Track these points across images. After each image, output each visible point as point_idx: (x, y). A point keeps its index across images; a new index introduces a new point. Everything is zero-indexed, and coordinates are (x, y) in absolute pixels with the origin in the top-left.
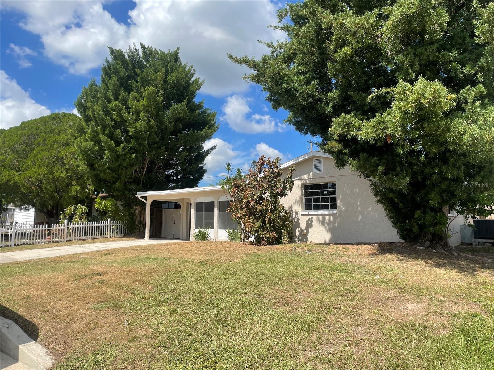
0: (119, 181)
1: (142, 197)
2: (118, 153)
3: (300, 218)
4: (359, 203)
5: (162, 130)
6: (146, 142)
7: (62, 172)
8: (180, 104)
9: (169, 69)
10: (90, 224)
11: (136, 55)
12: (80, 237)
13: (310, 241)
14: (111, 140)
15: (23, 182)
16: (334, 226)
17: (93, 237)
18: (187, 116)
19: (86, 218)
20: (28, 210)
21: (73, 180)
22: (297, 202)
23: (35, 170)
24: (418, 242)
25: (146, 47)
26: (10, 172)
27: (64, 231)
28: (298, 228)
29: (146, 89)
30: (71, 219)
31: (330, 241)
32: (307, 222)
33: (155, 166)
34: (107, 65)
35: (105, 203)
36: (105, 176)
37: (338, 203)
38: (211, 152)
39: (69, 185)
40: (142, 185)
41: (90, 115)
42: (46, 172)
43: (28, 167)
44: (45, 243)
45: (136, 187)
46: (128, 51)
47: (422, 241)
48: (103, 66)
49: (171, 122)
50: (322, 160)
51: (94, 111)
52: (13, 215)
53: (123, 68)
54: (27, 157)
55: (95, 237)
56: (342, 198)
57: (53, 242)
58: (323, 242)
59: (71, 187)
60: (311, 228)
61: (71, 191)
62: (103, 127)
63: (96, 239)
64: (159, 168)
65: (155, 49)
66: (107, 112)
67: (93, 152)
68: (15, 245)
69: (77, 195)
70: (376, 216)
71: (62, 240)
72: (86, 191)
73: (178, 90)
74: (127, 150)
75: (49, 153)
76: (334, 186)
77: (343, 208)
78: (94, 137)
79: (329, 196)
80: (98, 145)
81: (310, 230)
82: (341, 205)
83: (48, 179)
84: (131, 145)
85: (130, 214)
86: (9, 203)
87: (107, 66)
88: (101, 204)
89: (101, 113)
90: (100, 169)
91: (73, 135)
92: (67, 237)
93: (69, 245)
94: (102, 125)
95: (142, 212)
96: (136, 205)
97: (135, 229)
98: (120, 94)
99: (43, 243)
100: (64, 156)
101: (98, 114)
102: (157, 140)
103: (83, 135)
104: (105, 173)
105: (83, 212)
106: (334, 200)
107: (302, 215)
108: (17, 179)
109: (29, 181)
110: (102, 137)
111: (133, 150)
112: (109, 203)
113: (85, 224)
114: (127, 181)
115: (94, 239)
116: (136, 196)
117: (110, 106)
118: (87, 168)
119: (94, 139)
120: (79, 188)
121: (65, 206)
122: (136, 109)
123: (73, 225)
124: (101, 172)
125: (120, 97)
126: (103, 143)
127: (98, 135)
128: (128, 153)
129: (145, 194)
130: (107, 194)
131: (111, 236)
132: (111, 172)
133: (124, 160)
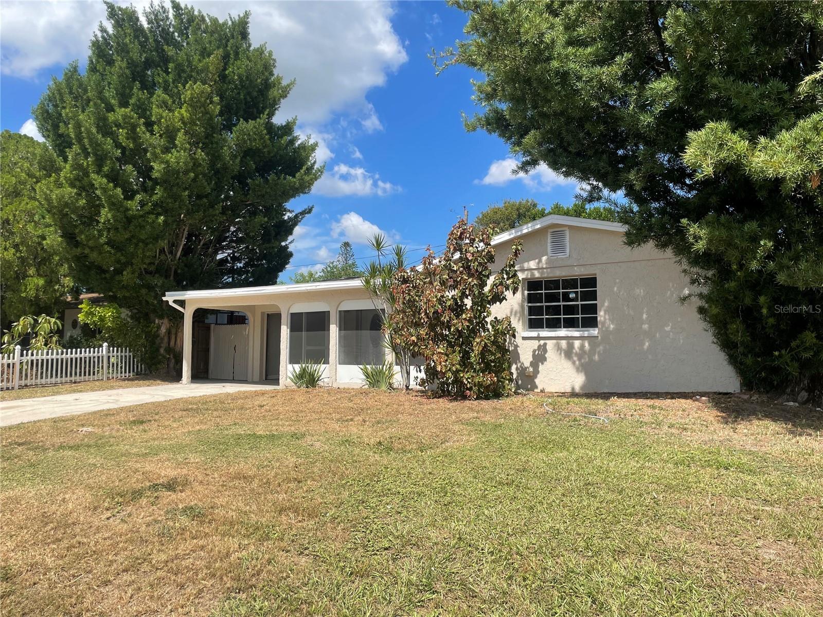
0: (129, 269)
1: (175, 301)
2: (130, 212)
3: (519, 344)
4: (645, 316)
5: (217, 172)
6: (186, 193)
8: (254, 122)
9: (232, 52)
10: (67, 354)
11: (162, 20)
12: (47, 380)
13: (540, 388)
14: (115, 186)
16: (591, 360)
17: (73, 378)
18: (264, 147)
19: (56, 341)
21: (30, 265)
22: (513, 313)
24: (784, 392)
25: (183, 6)
27: (13, 367)
28: (516, 364)
29: (187, 88)
30: (25, 342)
31: (582, 388)
32: (534, 351)
33: (200, 242)
34: (103, 37)
35: (99, 313)
36: (99, 260)
37: (601, 316)
38: (302, 219)
39: (21, 276)
40: (174, 277)
41: (68, 135)
45: (164, 282)
46: (148, 10)
47: (792, 391)
48: (94, 39)
49: (235, 157)
50: (567, 233)
51: (78, 126)
53: (136, 43)
55: (78, 378)
56: (608, 307)
58: (569, 390)
59: (24, 279)
60: (542, 364)
61: (26, 288)
62: (97, 160)
63: (79, 382)
64: (206, 246)
65: (200, 12)
66: (105, 128)
67: (75, 210)
69: (37, 297)
70: (682, 341)
71: (10, 385)
72: (57, 287)
73: (249, 93)
74: (147, 208)
76: (591, 282)
77: (612, 326)
78: (77, 178)
79: (579, 303)
80: (86, 196)
81: (541, 368)
82: (607, 321)
84: (155, 198)
85: (148, 334)
87: (101, 39)
88: (92, 314)
89: (94, 130)
90: (91, 243)
91: (30, 175)
92: (20, 379)
93: (30, 397)
94: (95, 155)
95: (173, 331)
96: (161, 317)
97: (159, 363)
98: (133, 94)
101: (89, 132)
102: (208, 190)
103: (53, 174)
104: (100, 253)
105: (51, 330)
106: (593, 309)
107: (524, 338)
110: (98, 180)
111: (160, 208)
112: (107, 313)
113: (57, 354)
114: (145, 269)
115: (75, 382)
116: (164, 299)
117: (111, 117)
118: (61, 242)
119: (77, 183)
120: (41, 282)
121: (13, 318)
122: (168, 126)
123: (32, 355)
124: (92, 250)
125: (132, 101)
126: (98, 192)
127: (87, 174)
128: (149, 213)
129: (182, 295)
130: (102, 295)
131: (110, 376)
132: (113, 252)
133: (142, 227)
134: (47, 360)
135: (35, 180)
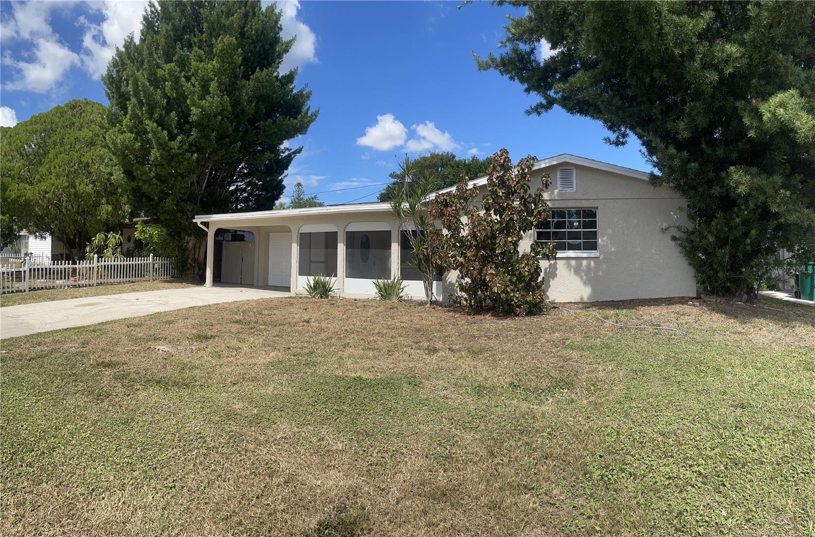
0: (170, 198)
1: (202, 223)
2: (173, 151)
5: (237, 113)
6: (214, 134)
7: (87, 185)
8: (266, 71)
9: (250, 10)
10: (127, 261)
14: (163, 130)
15: (36, 199)
17: (131, 280)
18: (274, 93)
19: (120, 252)
20: (45, 238)
21: (102, 197)
23: (52, 181)
26: (20, 185)
27: (93, 270)
29: (218, 41)
30: (100, 251)
34: (151, 11)
35: (149, 231)
36: (149, 190)
37: (600, 241)
38: (295, 157)
39: (97, 205)
40: (201, 204)
41: (128, 92)
42: (67, 184)
43: (42, 178)
44: (68, 286)
45: (193, 208)
48: (144, 14)
49: (251, 102)
50: (574, 171)
51: (136, 82)
52: (27, 243)
53: (177, 11)
54: (40, 163)
57: (79, 286)
58: (578, 300)
59: (99, 206)
61: (100, 213)
62: (149, 109)
63: (135, 283)
64: (222, 180)
66: (156, 82)
67: (133, 151)
68: (30, 289)
69: (107, 220)
71: (91, 283)
72: (120, 212)
73: (262, 47)
74: (185, 147)
75: (69, 157)
77: (612, 249)
78: (135, 126)
79: (582, 230)
81: (552, 282)
83: (69, 195)
84: (191, 138)
85: (180, 247)
86: (21, 229)
87: (150, 13)
88: (144, 232)
89: (148, 84)
90: (144, 178)
92: (98, 279)
93: (105, 294)
94: (149, 105)
95: (198, 245)
96: (189, 235)
97: (189, 270)
98: (176, 53)
99: (66, 288)
100: (90, 161)
101: (143, 84)
102: (230, 130)
103: (117, 125)
104: (150, 185)
105: (116, 243)
106: (594, 235)
108: (29, 194)
109: (44, 197)
110: (150, 125)
111: (195, 147)
112: (154, 232)
113: (121, 261)
114: (180, 198)
115: (132, 282)
116: (194, 221)
117: (160, 72)
118: (123, 178)
119: (135, 130)
120: (110, 208)
121: (92, 234)
122: (203, 76)
123: (105, 261)
124: (145, 183)
125: (175, 58)
126: (150, 135)
127: (141, 122)
128: (187, 151)
129: (207, 218)
130: (149, 218)
131: (154, 278)
132: (159, 184)
133: (181, 163)
134: (114, 265)
135: (105, 130)
